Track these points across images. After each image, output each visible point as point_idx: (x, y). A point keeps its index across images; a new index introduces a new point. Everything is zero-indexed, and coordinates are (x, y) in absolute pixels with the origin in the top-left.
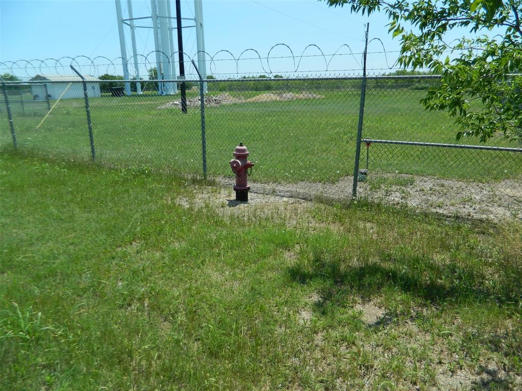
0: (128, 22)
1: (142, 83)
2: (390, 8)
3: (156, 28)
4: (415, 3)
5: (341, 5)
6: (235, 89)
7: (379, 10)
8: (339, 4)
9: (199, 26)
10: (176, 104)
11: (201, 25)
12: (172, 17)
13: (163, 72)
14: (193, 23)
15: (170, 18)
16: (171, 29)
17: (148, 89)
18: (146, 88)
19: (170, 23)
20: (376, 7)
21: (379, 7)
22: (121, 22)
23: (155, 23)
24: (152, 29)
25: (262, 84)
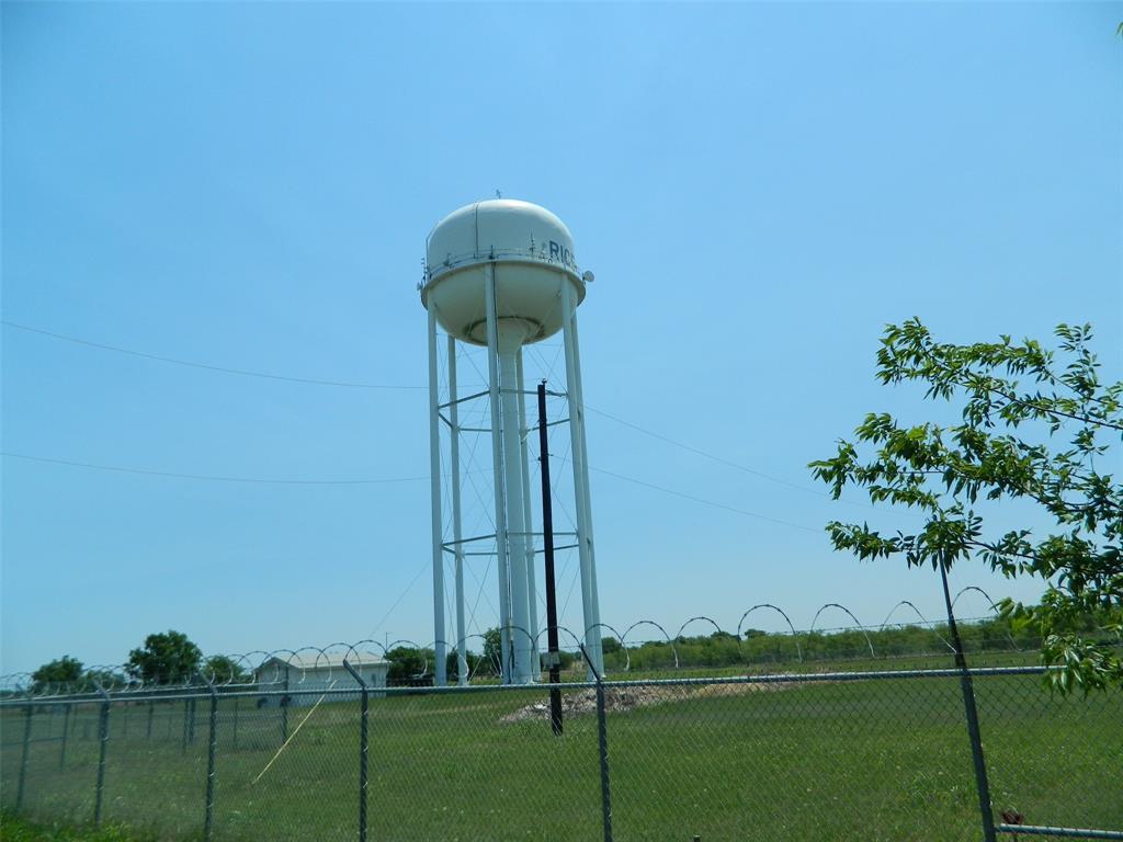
0: (452, 547)
1: (471, 659)
2: (991, 553)
3: (502, 554)
4: (1044, 544)
5: (884, 555)
6: (662, 666)
7: (968, 557)
8: (881, 555)
9: (585, 544)
10: (540, 711)
11: (589, 542)
12: (534, 531)
13: (512, 639)
14: (573, 540)
15: (530, 534)
16: (531, 554)
17: (480, 673)
18: (477, 672)
19: (529, 543)
20: (961, 551)
21: (965, 551)
22: (439, 547)
23: (502, 547)
24: (496, 556)
25: (718, 653)
